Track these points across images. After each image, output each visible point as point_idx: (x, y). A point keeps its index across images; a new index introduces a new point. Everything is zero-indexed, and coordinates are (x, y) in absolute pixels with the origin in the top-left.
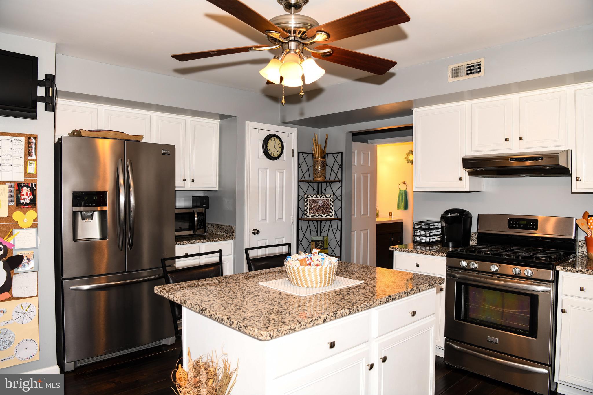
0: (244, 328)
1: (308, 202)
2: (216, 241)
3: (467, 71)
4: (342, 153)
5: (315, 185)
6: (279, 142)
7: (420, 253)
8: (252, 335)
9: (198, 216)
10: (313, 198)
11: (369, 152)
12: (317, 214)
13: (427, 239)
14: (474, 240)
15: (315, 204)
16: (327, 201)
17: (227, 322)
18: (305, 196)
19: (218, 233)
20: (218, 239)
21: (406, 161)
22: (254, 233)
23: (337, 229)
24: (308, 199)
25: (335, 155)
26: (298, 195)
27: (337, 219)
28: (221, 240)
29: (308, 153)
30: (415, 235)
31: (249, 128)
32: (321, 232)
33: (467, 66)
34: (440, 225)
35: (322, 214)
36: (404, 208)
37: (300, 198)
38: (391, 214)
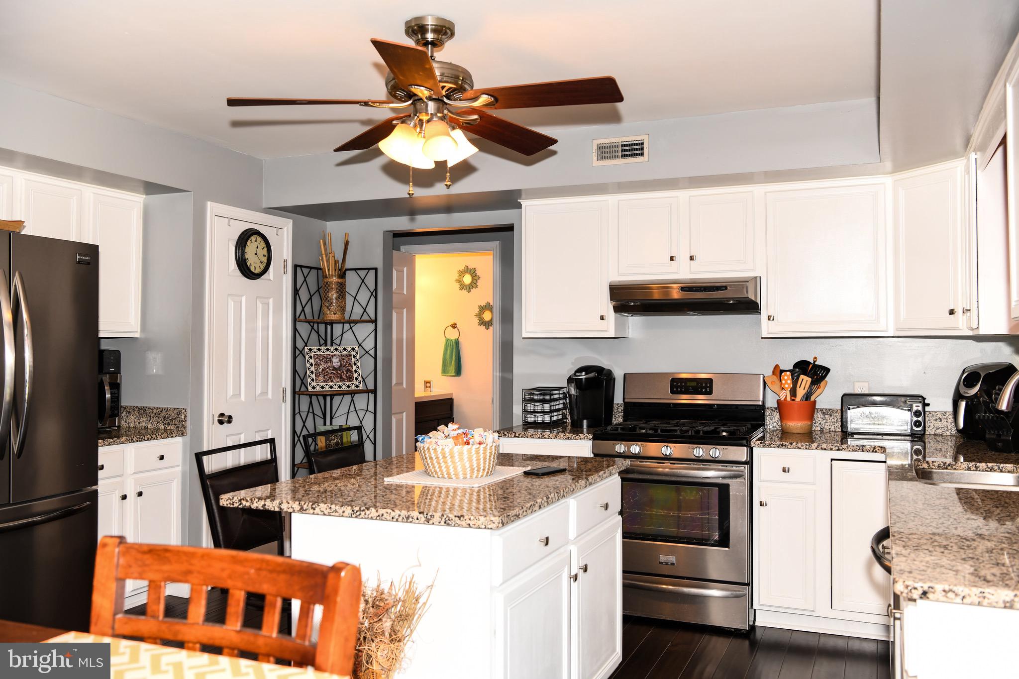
0: (457, 518)
1: (312, 361)
2: (154, 439)
3: (622, 151)
4: (376, 269)
5: (322, 327)
6: (263, 244)
7: (548, 437)
8: (473, 526)
9: (110, 389)
10: (321, 353)
11: (405, 269)
12: (331, 384)
13: (546, 416)
14: (617, 416)
15: (326, 365)
16: (347, 359)
17: (419, 518)
18: (306, 349)
19: (143, 424)
20: (157, 434)
21: (457, 286)
22: (221, 422)
23: (367, 410)
24: (312, 354)
25: (362, 273)
26: (295, 347)
27: (367, 391)
28: (163, 436)
29: (311, 268)
30: (525, 411)
31: (214, 215)
32: (332, 418)
33: (623, 143)
34: (561, 394)
35: (340, 383)
36: (455, 372)
37: (297, 352)
38: (428, 385)
